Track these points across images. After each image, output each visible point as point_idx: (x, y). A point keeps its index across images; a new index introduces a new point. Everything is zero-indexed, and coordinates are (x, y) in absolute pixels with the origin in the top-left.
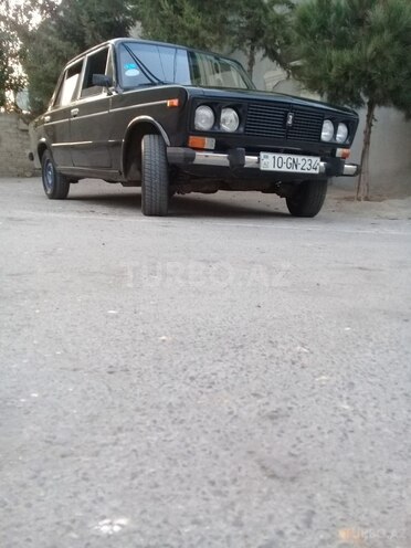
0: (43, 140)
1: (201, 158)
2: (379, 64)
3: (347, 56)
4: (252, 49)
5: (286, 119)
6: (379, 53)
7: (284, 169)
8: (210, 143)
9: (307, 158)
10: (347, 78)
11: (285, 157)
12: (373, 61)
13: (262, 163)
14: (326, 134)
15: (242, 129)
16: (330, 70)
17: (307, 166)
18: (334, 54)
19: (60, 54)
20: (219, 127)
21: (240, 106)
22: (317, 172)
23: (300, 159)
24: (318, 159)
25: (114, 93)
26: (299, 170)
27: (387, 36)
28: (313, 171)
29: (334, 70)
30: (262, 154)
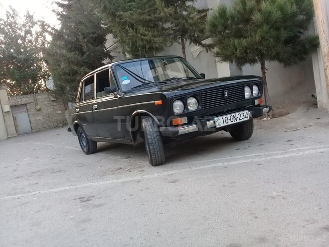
0: (76, 122)
1: (182, 130)
2: (264, 43)
3: (244, 42)
4: (182, 40)
5: (224, 94)
6: (263, 38)
7: (230, 123)
8: (184, 120)
9: (241, 113)
10: (247, 53)
11: (228, 116)
12: (260, 43)
13: (217, 123)
14: (247, 94)
15: (200, 107)
16: (236, 51)
17: (242, 117)
18: (236, 41)
19: (70, 60)
20: (188, 109)
21: (197, 95)
22: (248, 118)
23: (237, 114)
24: (247, 111)
25: (118, 96)
26: (238, 121)
27: (265, 27)
28: (246, 119)
29: (238, 50)
30: (216, 119)
